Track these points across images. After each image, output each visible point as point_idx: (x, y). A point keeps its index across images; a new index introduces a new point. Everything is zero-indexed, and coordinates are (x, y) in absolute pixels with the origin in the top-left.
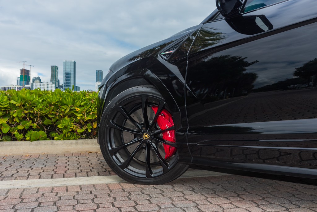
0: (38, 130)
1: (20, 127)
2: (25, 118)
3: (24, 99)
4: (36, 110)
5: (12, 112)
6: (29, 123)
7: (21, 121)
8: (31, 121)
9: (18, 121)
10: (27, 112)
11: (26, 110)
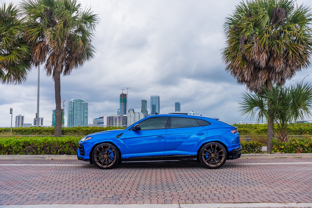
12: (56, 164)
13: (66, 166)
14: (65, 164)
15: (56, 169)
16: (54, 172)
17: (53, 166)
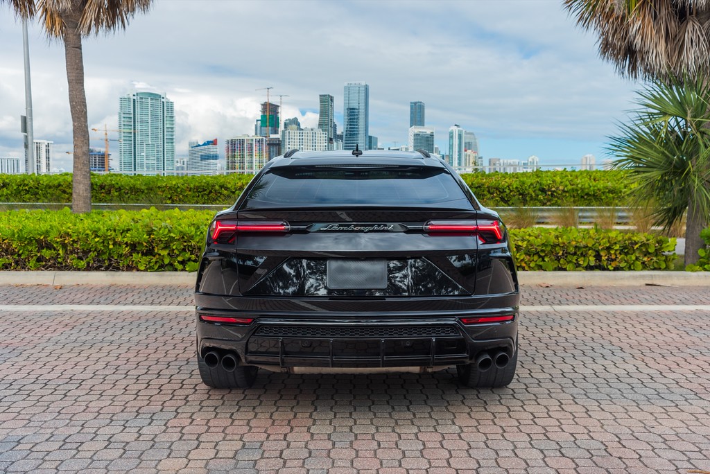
0: (195, 261)
1: (180, 259)
2: (184, 250)
3: (181, 232)
4: (193, 243)
5: (172, 245)
6: (188, 255)
7: (180, 252)
8: (189, 253)
9: (178, 253)
10: (185, 244)
11: (185, 242)
12: (72, 302)
13: (101, 313)
14: (99, 303)
15: (73, 323)
16: (63, 338)
17: (62, 314)
